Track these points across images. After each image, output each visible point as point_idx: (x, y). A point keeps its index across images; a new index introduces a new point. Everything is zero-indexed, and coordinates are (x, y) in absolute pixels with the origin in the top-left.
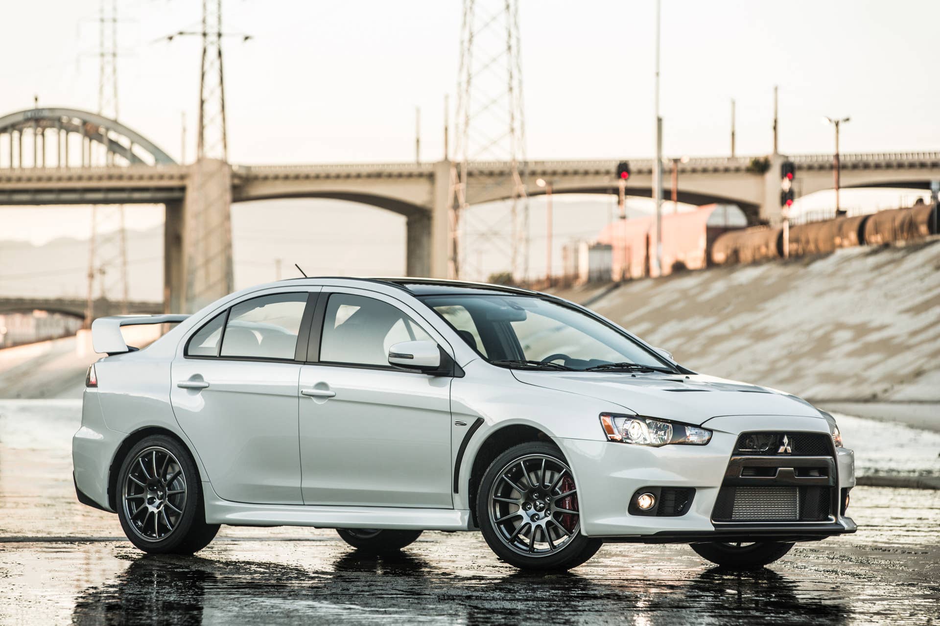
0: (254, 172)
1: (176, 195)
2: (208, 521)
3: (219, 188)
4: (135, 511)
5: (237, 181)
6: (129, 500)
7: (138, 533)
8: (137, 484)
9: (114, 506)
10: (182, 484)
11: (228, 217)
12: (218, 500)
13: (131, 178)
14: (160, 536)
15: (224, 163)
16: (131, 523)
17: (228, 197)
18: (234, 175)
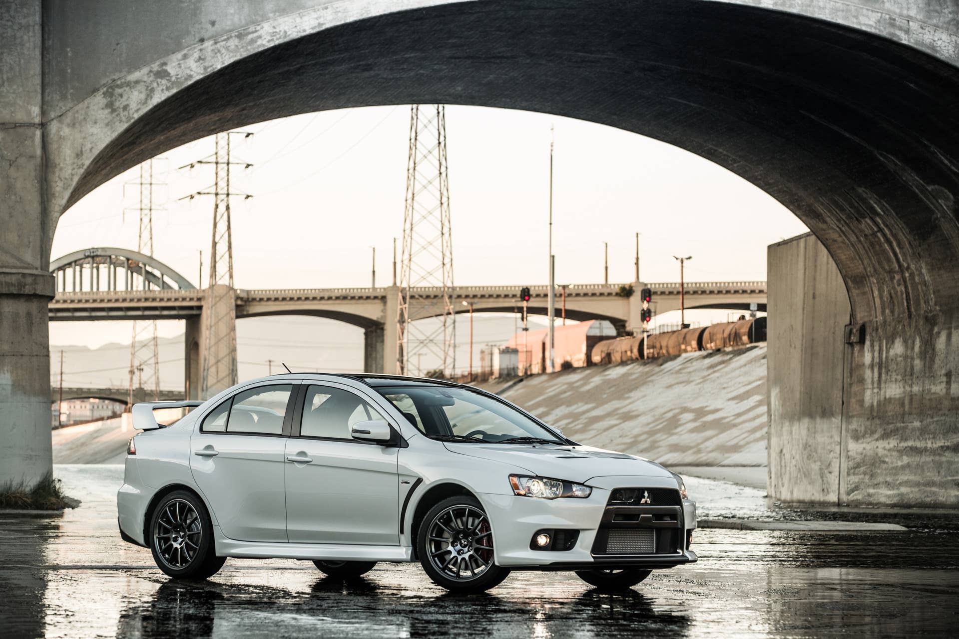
0: (252, 295)
1: (194, 312)
2: (217, 555)
3: (226, 308)
4: (163, 547)
5: (239, 302)
6: (159, 539)
7: (166, 563)
8: (165, 527)
9: (148, 543)
10: (198, 527)
11: (233, 329)
12: (224, 539)
13: (161, 300)
14: (182, 565)
15: (231, 288)
16: (161, 556)
17: (233, 314)
18: (238, 298)
